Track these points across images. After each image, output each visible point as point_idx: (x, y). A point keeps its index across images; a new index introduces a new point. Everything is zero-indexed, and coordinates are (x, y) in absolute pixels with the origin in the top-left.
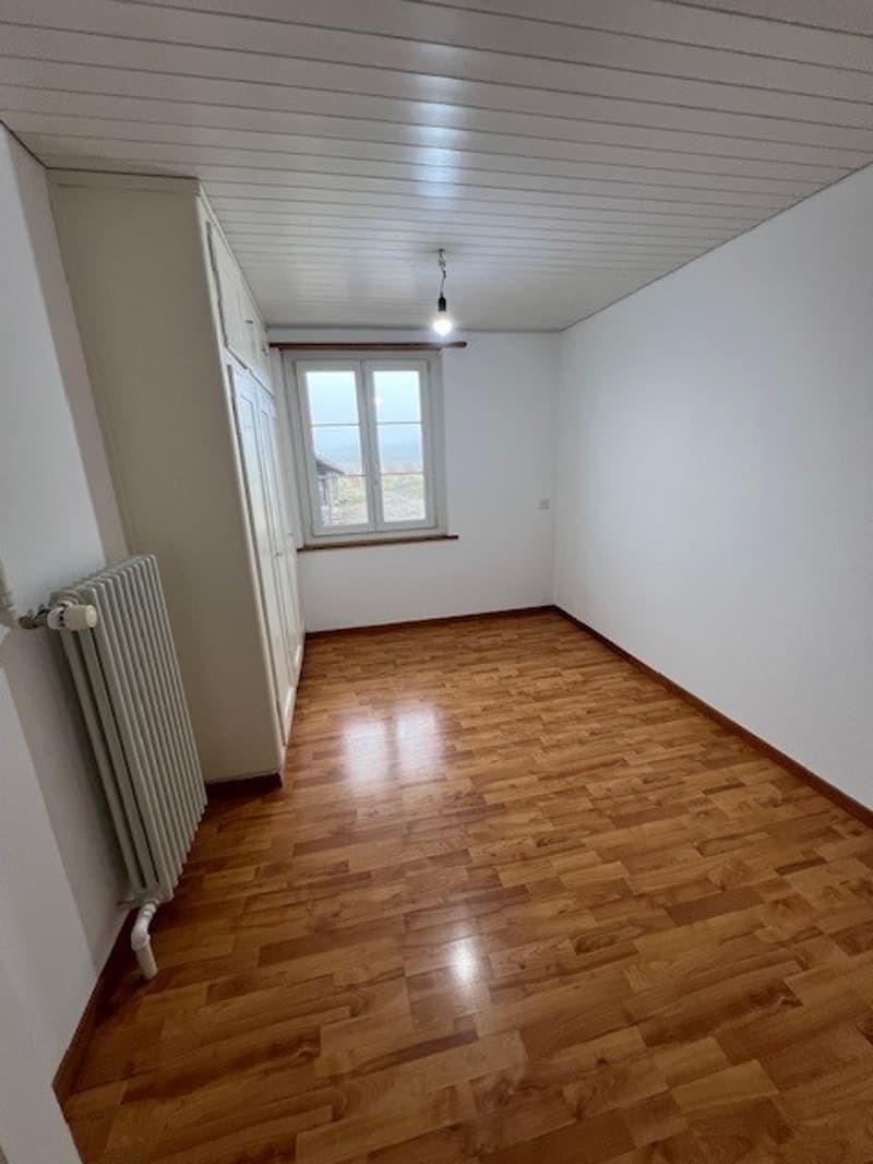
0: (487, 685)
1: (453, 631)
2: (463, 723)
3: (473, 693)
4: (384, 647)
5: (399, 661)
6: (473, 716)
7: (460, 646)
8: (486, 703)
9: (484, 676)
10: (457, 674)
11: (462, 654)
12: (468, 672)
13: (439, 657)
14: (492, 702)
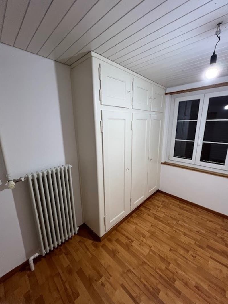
0: (213, 273)
1: (223, 224)
2: (177, 282)
3: (200, 270)
4: (182, 211)
5: (180, 222)
6: (186, 284)
7: (219, 235)
8: (202, 284)
9: (218, 265)
10: (202, 250)
11: (216, 241)
12: (209, 255)
13: (202, 233)
14: (206, 287)
